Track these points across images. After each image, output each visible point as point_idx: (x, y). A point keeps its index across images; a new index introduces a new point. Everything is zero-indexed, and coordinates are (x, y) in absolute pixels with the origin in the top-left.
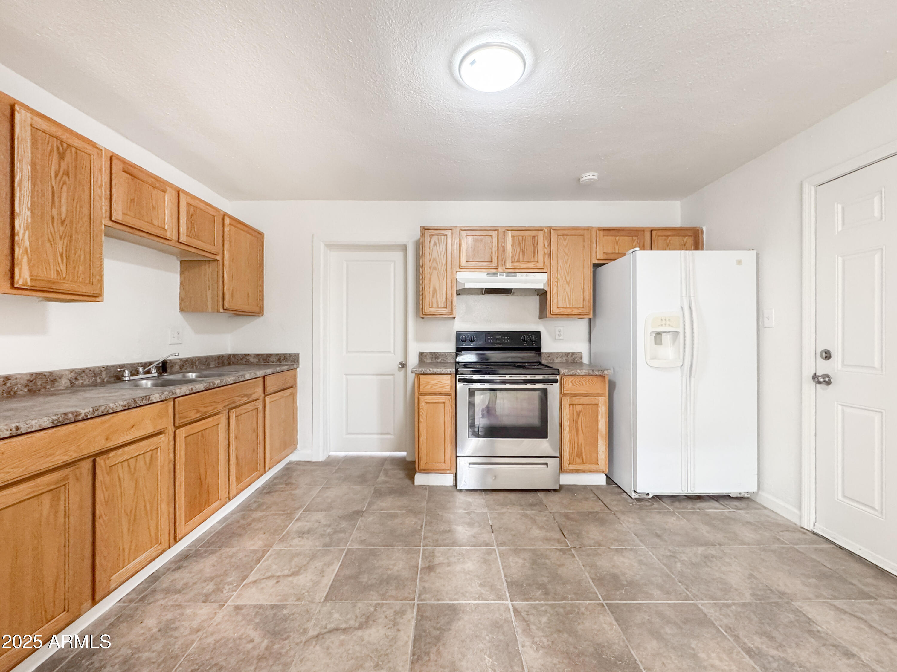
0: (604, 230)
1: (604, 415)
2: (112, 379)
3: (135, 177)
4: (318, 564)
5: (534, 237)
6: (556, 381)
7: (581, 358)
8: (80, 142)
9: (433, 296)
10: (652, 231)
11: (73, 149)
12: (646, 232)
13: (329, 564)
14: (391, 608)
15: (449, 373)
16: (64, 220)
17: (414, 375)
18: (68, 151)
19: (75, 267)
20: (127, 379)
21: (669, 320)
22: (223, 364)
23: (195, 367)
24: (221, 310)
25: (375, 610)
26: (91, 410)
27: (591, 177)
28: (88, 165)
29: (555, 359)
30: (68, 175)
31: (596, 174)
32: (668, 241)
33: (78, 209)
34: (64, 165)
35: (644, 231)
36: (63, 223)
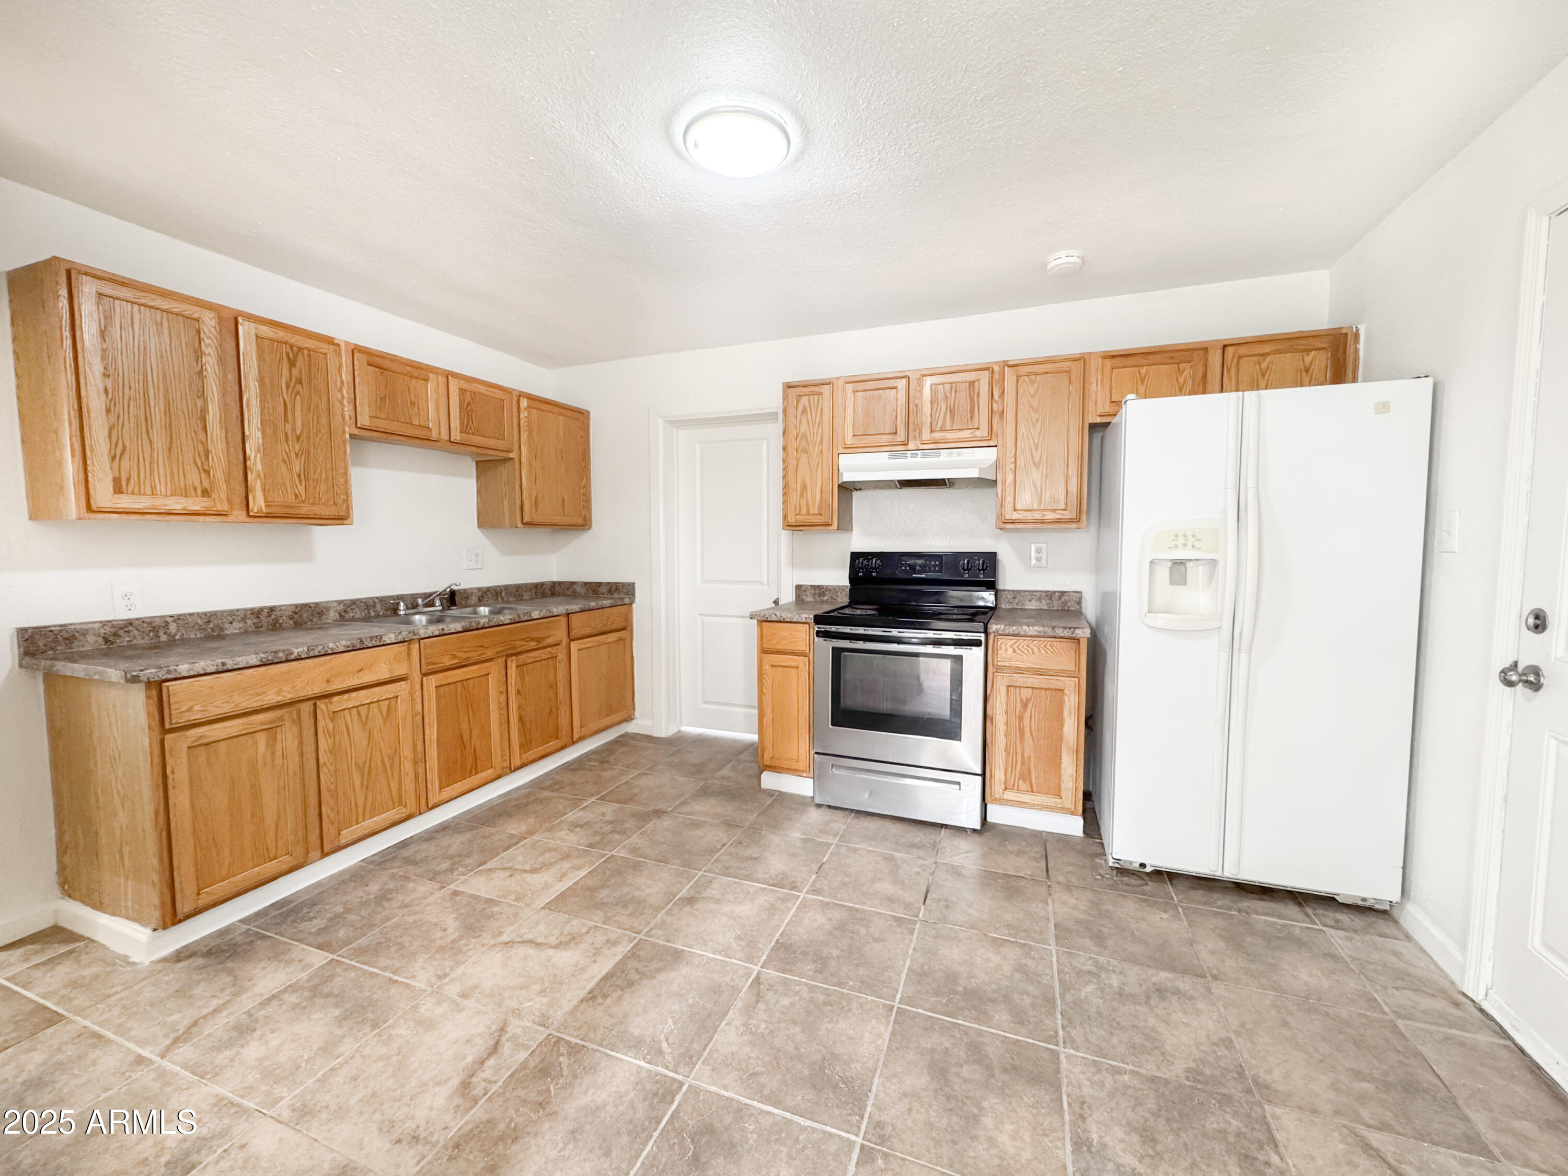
0: (1113, 357)
1: (1074, 711)
2: (389, 613)
3: (384, 369)
4: (566, 865)
5: (972, 383)
6: (977, 643)
7: (1079, 602)
8: (312, 342)
9: (802, 495)
10: (1225, 346)
11: (306, 352)
12: (1211, 352)
13: (579, 868)
14: (605, 935)
15: (804, 620)
16: (300, 435)
17: (755, 621)
18: (300, 355)
19: (315, 488)
20: (402, 613)
21: (1194, 536)
22: (544, 595)
23: (500, 599)
24: (520, 525)
25: (587, 932)
26: (306, 649)
27: (1064, 260)
28: (324, 368)
29: (1027, 602)
30: (301, 383)
31: (1076, 252)
32: (1264, 366)
33: (315, 421)
34: (294, 371)
35: (1205, 350)
36: (298, 438)
